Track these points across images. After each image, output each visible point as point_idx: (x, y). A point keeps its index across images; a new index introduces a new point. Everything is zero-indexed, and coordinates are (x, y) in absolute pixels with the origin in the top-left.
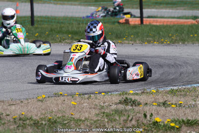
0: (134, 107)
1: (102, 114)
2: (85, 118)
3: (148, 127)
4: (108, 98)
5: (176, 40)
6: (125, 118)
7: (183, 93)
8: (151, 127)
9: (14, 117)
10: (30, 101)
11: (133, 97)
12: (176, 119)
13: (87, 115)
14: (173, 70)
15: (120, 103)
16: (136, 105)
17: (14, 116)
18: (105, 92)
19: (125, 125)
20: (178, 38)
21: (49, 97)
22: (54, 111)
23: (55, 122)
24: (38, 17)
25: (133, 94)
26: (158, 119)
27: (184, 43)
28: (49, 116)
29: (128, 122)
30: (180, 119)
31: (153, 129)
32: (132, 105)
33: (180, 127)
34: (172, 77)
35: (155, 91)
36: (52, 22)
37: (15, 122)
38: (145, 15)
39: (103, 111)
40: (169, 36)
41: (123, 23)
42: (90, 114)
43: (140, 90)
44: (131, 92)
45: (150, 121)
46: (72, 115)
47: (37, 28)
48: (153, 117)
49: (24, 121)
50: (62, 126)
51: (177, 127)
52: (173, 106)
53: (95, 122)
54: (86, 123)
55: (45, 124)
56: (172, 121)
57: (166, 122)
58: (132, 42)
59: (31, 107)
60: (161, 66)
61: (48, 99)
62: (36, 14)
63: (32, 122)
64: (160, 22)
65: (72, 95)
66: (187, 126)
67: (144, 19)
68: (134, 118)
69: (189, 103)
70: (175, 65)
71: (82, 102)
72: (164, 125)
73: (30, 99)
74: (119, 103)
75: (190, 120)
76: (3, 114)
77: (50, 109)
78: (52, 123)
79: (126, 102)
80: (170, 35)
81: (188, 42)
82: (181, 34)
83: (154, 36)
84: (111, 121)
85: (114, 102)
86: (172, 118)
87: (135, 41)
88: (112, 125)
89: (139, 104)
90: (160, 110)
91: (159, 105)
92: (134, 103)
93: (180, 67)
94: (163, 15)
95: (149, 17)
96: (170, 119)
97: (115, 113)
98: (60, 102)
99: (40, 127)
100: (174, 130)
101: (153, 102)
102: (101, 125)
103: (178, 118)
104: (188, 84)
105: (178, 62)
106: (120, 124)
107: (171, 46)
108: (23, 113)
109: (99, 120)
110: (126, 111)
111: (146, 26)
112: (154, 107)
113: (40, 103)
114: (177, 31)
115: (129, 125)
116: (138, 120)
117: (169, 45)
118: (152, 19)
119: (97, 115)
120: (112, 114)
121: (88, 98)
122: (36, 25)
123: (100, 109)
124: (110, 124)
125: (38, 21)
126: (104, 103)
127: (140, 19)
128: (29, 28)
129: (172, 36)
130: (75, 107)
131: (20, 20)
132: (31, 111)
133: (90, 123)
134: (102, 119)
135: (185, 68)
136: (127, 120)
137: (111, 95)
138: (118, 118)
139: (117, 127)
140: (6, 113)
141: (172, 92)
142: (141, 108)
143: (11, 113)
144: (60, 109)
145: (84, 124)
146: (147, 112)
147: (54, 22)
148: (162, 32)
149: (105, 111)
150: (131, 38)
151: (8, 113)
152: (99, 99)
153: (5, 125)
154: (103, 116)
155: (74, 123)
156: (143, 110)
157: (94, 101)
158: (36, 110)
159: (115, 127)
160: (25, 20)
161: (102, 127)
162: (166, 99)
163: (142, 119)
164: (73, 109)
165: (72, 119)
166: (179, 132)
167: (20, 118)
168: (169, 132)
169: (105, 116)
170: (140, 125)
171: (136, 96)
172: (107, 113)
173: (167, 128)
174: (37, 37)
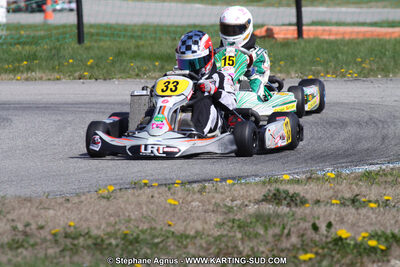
0: (294, 209)
1: (230, 224)
2: (197, 232)
3: (323, 248)
4: (239, 190)
5: (371, 70)
6: (277, 230)
7: (390, 178)
8: (329, 248)
9: (53, 232)
11: (292, 189)
12: (380, 233)
13: (199, 226)
14: (369, 131)
15: (266, 199)
16: (296, 204)
17: (54, 228)
18: (233, 178)
19: (276, 245)
20: (375, 67)
21: (120, 190)
22: (133, 217)
23: (137, 240)
24: (91, 26)
25: (290, 182)
26: (343, 233)
27: (386, 76)
28: (123, 228)
29: (284, 238)
30: (388, 232)
31: (334, 253)
32: (289, 205)
33: (388, 248)
34: (366, 147)
35: (333, 176)
36: (119, 36)
37: (56, 241)
38: (306, 19)
39: (231, 216)
40: (356, 63)
41: (264, 37)
42: (206, 223)
43: (304, 173)
44: (286, 177)
45: (327, 237)
46: (170, 225)
47: (88, 49)
48: (333, 230)
49: (73, 238)
50: (151, 249)
51: (383, 247)
52: (372, 205)
53: (216, 239)
54: (198, 241)
55: (117, 246)
56: (371, 237)
57: (360, 239)
58: (283, 76)
59: (87, 211)
60: (343, 122)
61: (119, 194)
62: (86, 19)
63: (90, 242)
64: (337, 34)
65: (168, 185)
67: (304, 28)
68: (293, 230)
70: (372, 122)
71: (189, 199)
72: (356, 244)
73: (84, 194)
74: (263, 200)
76: (30, 225)
77: (124, 214)
78: (131, 243)
79: (276, 198)
80: (359, 60)
81: (395, 74)
82: (381, 58)
83: (327, 63)
84: (248, 236)
85: (252, 198)
86: (371, 229)
87: (288, 73)
88: (251, 245)
89: (303, 202)
90: (346, 215)
91: (343, 204)
92: (294, 200)
93: (381, 126)
94: (343, 19)
95: (314, 23)
96: (366, 231)
97: (257, 221)
98: (143, 198)
99: (106, 252)
101: (331, 198)
102: (230, 245)
103: (383, 229)
104: (398, 161)
105: (376, 116)
106: (267, 243)
107: (361, 83)
108: (72, 224)
109: (223, 236)
110: (278, 216)
111: (309, 41)
112: (334, 208)
113: (104, 202)
114: (371, 51)
115: (285, 244)
116: (303, 235)
117: (356, 79)
118: (320, 28)
119: (221, 225)
120: (251, 223)
121: (200, 192)
122: (87, 43)
123: (226, 213)
124: (247, 243)
125: (92, 35)
126: (232, 201)
127: (295, 28)
128: (73, 49)
129: (362, 62)
130: (174, 210)
131: (54, 32)
132: (87, 220)
133: (206, 242)
134: (231, 234)
135: (392, 127)
136: (281, 236)
137: (246, 184)
138: (262, 232)
139: (262, 249)
140: (37, 223)
141: (368, 176)
142: (307, 209)
143: (47, 222)
144: (145, 213)
145: (195, 244)
146: (318, 218)
147: (124, 36)
148: (342, 53)
149: (236, 218)
150: (280, 66)
151: (41, 222)
152: (222, 193)
153: (37, 247)
154: (233, 227)
155: (173, 243)
156: (311, 214)
157: (213, 197)
158: (97, 217)
159: (256, 249)
160: (65, 33)
161: (230, 250)
162: (357, 191)
163: (310, 233)
164: (172, 213)
165: (170, 235)
166: (385, 259)
167: (66, 233)
168: (365, 259)
169: (235, 228)
170: (307, 245)
171: (296, 186)
172: (239, 220)
173: (362, 250)
174: (91, 67)
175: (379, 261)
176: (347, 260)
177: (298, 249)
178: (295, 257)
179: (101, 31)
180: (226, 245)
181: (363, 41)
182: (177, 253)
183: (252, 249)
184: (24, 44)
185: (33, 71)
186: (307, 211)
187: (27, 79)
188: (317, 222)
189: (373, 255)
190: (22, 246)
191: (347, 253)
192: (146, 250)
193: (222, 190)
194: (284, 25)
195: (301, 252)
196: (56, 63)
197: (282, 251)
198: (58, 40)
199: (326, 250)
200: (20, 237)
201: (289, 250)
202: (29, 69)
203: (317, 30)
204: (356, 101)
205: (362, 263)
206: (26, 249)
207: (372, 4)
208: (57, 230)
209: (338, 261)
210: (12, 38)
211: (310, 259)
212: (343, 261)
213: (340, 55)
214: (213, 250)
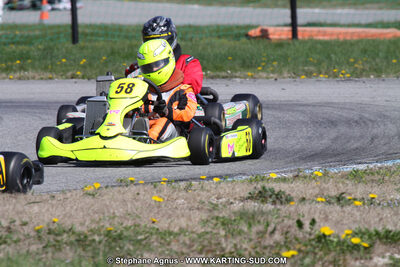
0: (279, 207)
1: (214, 221)
2: (180, 229)
3: (306, 246)
4: (225, 187)
5: (363, 70)
6: (261, 228)
7: (377, 177)
8: (312, 245)
9: (37, 228)
10: (69, 195)
11: (277, 187)
12: (363, 230)
13: (183, 222)
14: (357, 131)
15: (251, 197)
16: (281, 203)
17: (38, 225)
18: (220, 177)
19: (260, 242)
20: (367, 67)
21: (107, 187)
22: (118, 214)
23: (120, 237)
24: (87, 26)
25: (277, 180)
26: (327, 230)
27: (379, 76)
28: (107, 225)
29: (267, 235)
30: (372, 230)
31: (317, 250)
32: (274, 203)
33: (371, 246)
34: (355, 146)
35: (320, 174)
36: (113, 36)
37: (40, 238)
38: (300, 20)
39: (216, 213)
40: (348, 63)
41: (255, 38)
42: (190, 220)
43: (291, 172)
44: (274, 176)
45: (310, 234)
46: (154, 222)
47: (82, 48)
48: (316, 227)
49: (57, 235)
50: (133, 245)
51: (366, 245)
52: (357, 203)
53: (200, 236)
54: (182, 238)
55: (100, 242)
56: (355, 234)
57: (343, 236)
58: (275, 76)
59: (72, 207)
60: (332, 122)
61: (104, 190)
62: (81, 20)
63: (73, 238)
64: (332, 34)
65: (154, 183)
66: (385, 244)
67: (299, 29)
68: (279, 227)
69: (389, 198)
70: (360, 122)
71: (175, 196)
72: (339, 241)
73: (70, 191)
74: (249, 198)
75: (390, 232)
76: (14, 221)
77: (109, 212)
78: (115, 240)
79: (262, 195)
80: (352, 60)
81: (388, 74)
82: (374, 59)
83: (319, 63)
84: (232, 234)
85: (237, 196)
86: (355, 227)
87: (281, 73)
88: (235, 242)
89: (289, 200)
90: (330, 212)
91: (329, 202)
92: (279, 198)
93: (370, 124)
94: (336, 19)
95: (309, 25)
96: (350, 229)
97: (241, 218)
98: (129, 196)
99: (89, 248)
100: (359, 251)
101: (316, 196)
102: (213, 242)
103: (366, 226)
104: (387, 160)
105: (367, 115)
106: (251, 240)
107: (353, 83)
108: (56, 220)
109: (207, 233)
110: (262, 213)
111: (304, 42)
112: (319, 206)
113: (89, 200)
114: (364, 51)
115: (269, 241)
116: (287, 233)
117: (349, 80)
118: (315, 29)
119: (205, 222)
120: (235, 220)
121: (186, 189)
122: (81, 43)
123: (210, 211)
124: (229, 240)
125: (86, 35)
126: (218, 199)
127: (290, 28)
128: (67, 48)
129: (354, 62)
130: (159, 207)
131: (49, 32)
132: (71, 216)
133: (190, 239)
134: (215, 231)
135: (382, 127)
136: (264, 232)
137: (232, 182)
138: (245, 229)
139: (244, 246)
140: (20, 219)
141: (355, 175)
142: (292, 207)
143: (31, 219)
144: (129, 210)
145: (178, 241)
146: (303, 216)
147: (119, 36)
148: (335, 54)
149: (221, 215)
150: (273, 66)
151: (25, 219)
152: (208, 191)
153: (21, 243)
154: (216, 225)
155: (157, 240)
156: (296, 211)
157: (199, 195)
158: (81, 214)
159: (239, 246)
160: (59, 33)
161: (214, 247)
162: (343, 190)
163: (295, 230)
164: (156, 210)
165: (154, 232)
166: (368, 256)
167: (49, 230)
168: (348, 256)
169: (219, 225)
170: (291, 242)
171: (282, 184)
172: (223, 217)
173: (345, 248)
174: (84, 67)
175: (361, 259)
176: (330, 257)
177: (281, 246)
178: (278, 254)
179: (96, 31)
180: (210, 242)
181: (357, 42)
182: (160, 250)
183: (235, 245)
184: (18, 43)
185: (25, 70)
186: (292, 209)
187: (20, 79)
188: (302, 219)
189: (355, 252)
190: (5, 242)
191: (329, 250)
192: (129, 246)
193: (208, 188)
194: (278, 26)
195: (284, 248)
196: (49, 62)
197: (265, 248)
198: (52, 40)
199: (309, 247)
200: (4, 233)
201: (272, 247)
202: (22, 68)
203: (312, 31)
204: (347, 101)
205: (345, 260)
206: (9, 245)
207: (368, 6)
208: (41, 226)
209: (321, 259)
210: (6, 38)
211: (293, 256)
212: (326, 259)
213: (332, 56)
214: (196, 247)
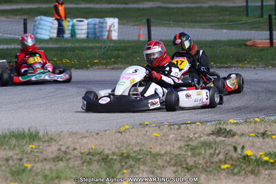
1: (186, 147)
2: (166, 152)
3: (236, 161)
4: (200, 128)
6: (212, 151)
8: (239, 161)
9: (82, 152)
12: (272, 152)
13: (168, 148)
15: (213, 133)
19: (210, 160)
22: (132, 144)
29: (215, 156)
31: (242, 164)
32: (225, 137)
35: (259, 120)
39: (190, 143)
42: (173, 147)
44: (232, 121)
45: (241, 155)
46: (151, 148)
49: (92, 156)
50: (135, 162)
51: (272, 161)
52: (274, 137)
53: (176, 156)
54: (165, 157)
55: (116, 160)
56: (266, 155)
71: (169, 133)
72: (256, 159)
74: (211, 134)
76: (68, 147)
77: (127, 142)
84: (194, 155)
88: (194, 159)
89: (234, 135)
91: (257, 136)
92: (230, 134)
99: (108, 163)
100: (268, 165)
102: (183, 159)
106: (205, 158)
108: (93, 147)
109: (181, 154)
110: (215, 143)
115: (216, 159)
121: (178, 129)
123: (187, 141)
126: (194, 134)
130: (157, 139)
133: (170, 158)
134: (185, 154)
136: (213, 154)
138: (203, 152)
139: (200, 162)
144: (139, 141)
145: (162, 159)
146: (239, 145)
152: (190, 130)
153: (70, 161)
154: (187, 149)
155: (150, 158)
156: (236, 141)
159: (197, 162)
163: (232, 152)
164: (154, 141)
166: (273, 168)
167: (89, 153)
168: (261, 168)
169: (189, 150)
170: (228, 159)
172: (193, 145)
173: (259, 163)
175: (269, 169)
178: (220, 167)
180: (181, 160)
183: (195, 161)
186: (234, 140)
189: (266, 165)
190: (61, 160)
191: (251, 164)
195: (223, 163)
197: (212, 163)
199: (238, 163)
200: (62, 155)
201: (217, 162)
205: (258, 170)
208: (85, 150)
209: (244, 169)
211: (227, 168)
214: (173, 162)
